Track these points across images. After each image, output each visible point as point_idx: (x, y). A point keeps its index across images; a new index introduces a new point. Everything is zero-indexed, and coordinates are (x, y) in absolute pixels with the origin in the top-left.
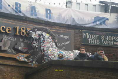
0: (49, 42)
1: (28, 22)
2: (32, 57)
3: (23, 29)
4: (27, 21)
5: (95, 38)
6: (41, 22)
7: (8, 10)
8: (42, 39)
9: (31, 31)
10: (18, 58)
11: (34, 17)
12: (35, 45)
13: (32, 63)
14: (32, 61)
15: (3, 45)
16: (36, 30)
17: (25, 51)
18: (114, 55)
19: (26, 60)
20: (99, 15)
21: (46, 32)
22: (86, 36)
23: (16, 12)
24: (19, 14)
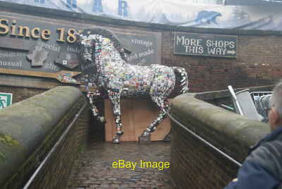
0: (108, 52)
1: (83, 21)
2: (87, 76)
3: (72, 32)
4: (81, 19)
5: (196, 43)
6: (107, 20)
7: (54, 4)
8: (97, 48)
9: (81, 35)
10: (60, 78)
11: (98, 14)
12: (88, 56)
13: (87, 85)
14: (87, 83)
15: (35, 58)
16: (89, 32)
17: (73, 67)
18: (226, 70)
19: (74, 81)
20: (206, 8)
21: (104, 36)
22: (182, 40)
23: (67, 6)
24: (74, 9)
